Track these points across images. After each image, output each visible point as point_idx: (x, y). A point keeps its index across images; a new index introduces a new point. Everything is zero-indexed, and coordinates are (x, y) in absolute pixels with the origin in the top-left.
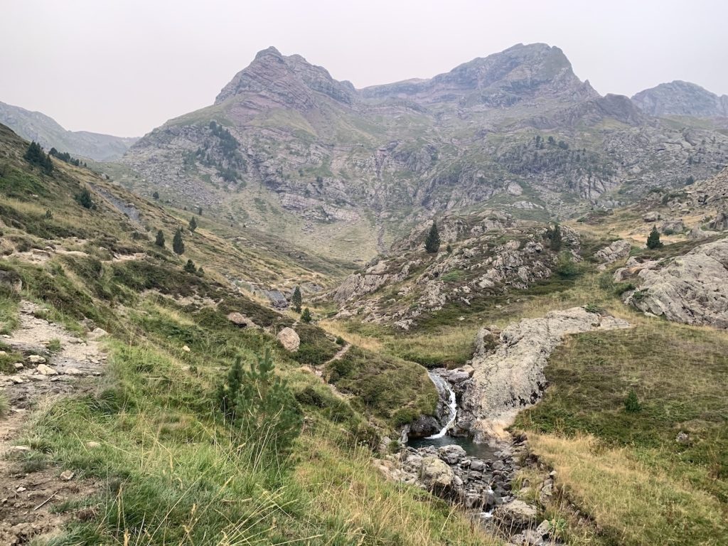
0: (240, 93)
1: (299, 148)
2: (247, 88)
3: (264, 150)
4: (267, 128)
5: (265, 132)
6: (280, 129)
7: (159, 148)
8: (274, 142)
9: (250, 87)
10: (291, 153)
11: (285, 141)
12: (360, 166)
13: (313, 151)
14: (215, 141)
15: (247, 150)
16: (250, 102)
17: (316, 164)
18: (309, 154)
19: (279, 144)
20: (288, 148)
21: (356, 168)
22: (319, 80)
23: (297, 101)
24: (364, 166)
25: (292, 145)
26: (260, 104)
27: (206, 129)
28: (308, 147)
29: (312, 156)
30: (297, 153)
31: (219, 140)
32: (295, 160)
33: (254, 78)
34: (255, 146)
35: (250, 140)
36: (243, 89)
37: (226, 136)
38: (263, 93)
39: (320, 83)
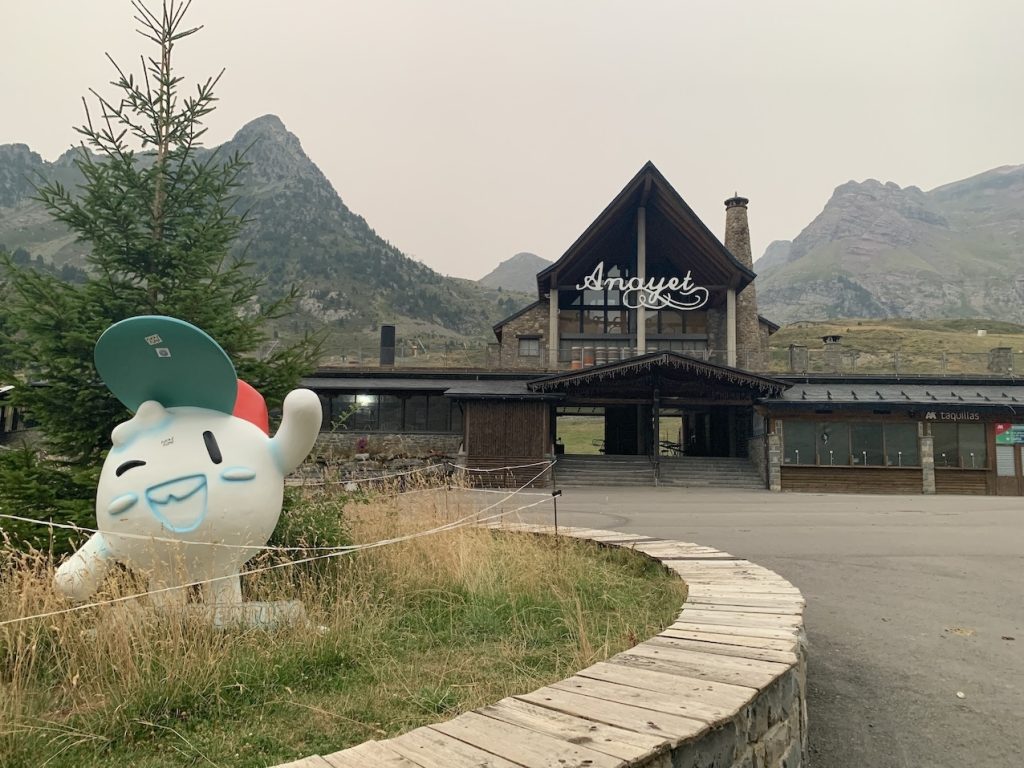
0: (840, 238)
1: (932, 290)
2: (847, 233)
3: (899, 297)
4: (890, 273)
5: (890, 278)
6: (902, 272)
7: (788, 304)
8: (903, 287)
9: (849, 231)
10: (926, 296)
11: (913, 285)
12: (1004, 301)
13: (947, 292)
14: (850, 294)
15: (879, 298)
16: (857, 248)
17: (955, 303)
18: (944, 295)
19: (909, 289)
20: (920, 291)
21: (1001, 303)
22: (907, 206)
23: (902, 239)
24: (1009, 301)
25: (923, 288)
26: (867, 248)
27: (834, 283)
28: (941, 288)
29: (948, 297)
30: (931, 295)
31: (854, 293)
32: (931, 302)
33: (852, 222)
34: (885, 293)
35: (878, 288)
36: (842, 235)
37: (857, 288)
38: (865, 236)
39: (910, 208)
